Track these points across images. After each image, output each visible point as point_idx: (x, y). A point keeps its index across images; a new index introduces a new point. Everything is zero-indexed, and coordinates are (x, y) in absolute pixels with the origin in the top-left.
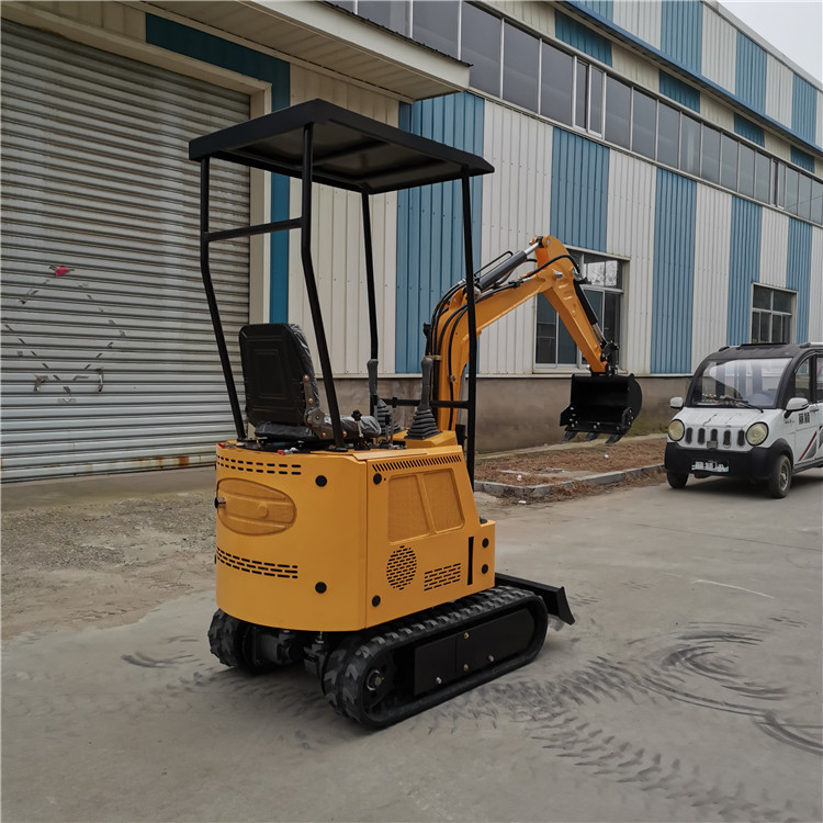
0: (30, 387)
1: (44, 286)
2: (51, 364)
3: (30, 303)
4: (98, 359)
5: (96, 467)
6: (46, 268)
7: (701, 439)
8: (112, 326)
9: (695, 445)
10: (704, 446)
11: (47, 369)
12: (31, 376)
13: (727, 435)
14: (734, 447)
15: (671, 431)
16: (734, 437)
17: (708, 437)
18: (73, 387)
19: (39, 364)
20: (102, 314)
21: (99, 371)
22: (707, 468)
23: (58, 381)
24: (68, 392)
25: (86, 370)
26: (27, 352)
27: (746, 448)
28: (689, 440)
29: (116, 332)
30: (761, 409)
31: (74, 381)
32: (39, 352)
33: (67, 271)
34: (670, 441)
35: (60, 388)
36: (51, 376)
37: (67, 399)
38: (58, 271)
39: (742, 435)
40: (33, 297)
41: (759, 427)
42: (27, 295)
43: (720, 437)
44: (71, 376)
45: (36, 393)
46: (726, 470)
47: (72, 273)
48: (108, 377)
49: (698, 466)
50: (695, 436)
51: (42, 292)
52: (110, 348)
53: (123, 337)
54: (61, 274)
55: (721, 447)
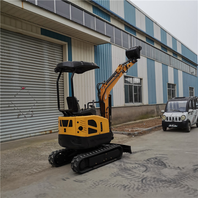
0: (17, 117)
1: (19, 92)
2: (21, 111)
3: (17, 96)
4: (32, 109)
5: (32, 135)
6: (20, 88)
7: (170, 120)
8: (35, 100)
9: (169, 121)
10: (171, 121)
11: (21, 112)
12: (17, 114)
13: (176, 118)
14: (178, 121)
15: (163, 118)
16: (178, 119)
17: (172, 119)
18: (26, 116)
19: (18, 111)
20: (32, 98)
21: (32, 111)
22: (172, 126)
23: (23, 115)
24: (25, 117)
25: (29, 111)
26: (16, 108)
27: (181, 121)
28: (167, 120)
29: (35, 102)
30: (183, 112)
31: (27, 114)
32: (19, 108)
33: (24, 88)
34: (163, 120)
35: (23, 116)
36: (21, 113)
37: (25, 119)
38: (22, 88)
39: (180, 119)
40: (17, 95)
41: (183, 116)
42: (16, 95)
43: (175, 119)
44: (26, 113)
45: (18, 118)
46: (177, 126)
47: (25, 89)
48: (34, 113)
49: (170, 126)
50: (169, 119)
51: (19, 93)
52: (34, 106)
53: (37, 103)
54: (23, 89)
55: (175, 121)
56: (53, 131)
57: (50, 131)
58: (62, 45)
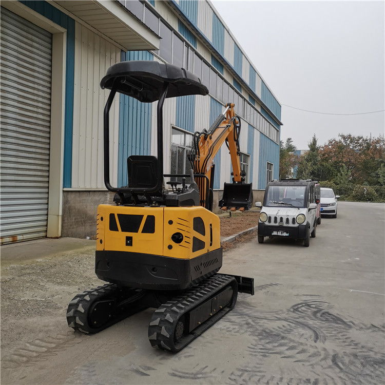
7: (276, 221)
9: (272, 224)
10: (277, 224)
13: (287, 220)
14: (291, 225)
15: (261, 218)
16: (291, 221)
17: (278, 220)
22: (279, 234)
27: (296, 225)
28: (270, 221)
30: (299, 208)
34: (260, 222)
39: (294, 220)
41: (300, 216)
43: (284, 220)
46: (288, 235)
49: (275, 233)
50: (273, 220)
55: (285, 225)
56: (19, 238)
57: (14, 236)
58: (52, 34)
